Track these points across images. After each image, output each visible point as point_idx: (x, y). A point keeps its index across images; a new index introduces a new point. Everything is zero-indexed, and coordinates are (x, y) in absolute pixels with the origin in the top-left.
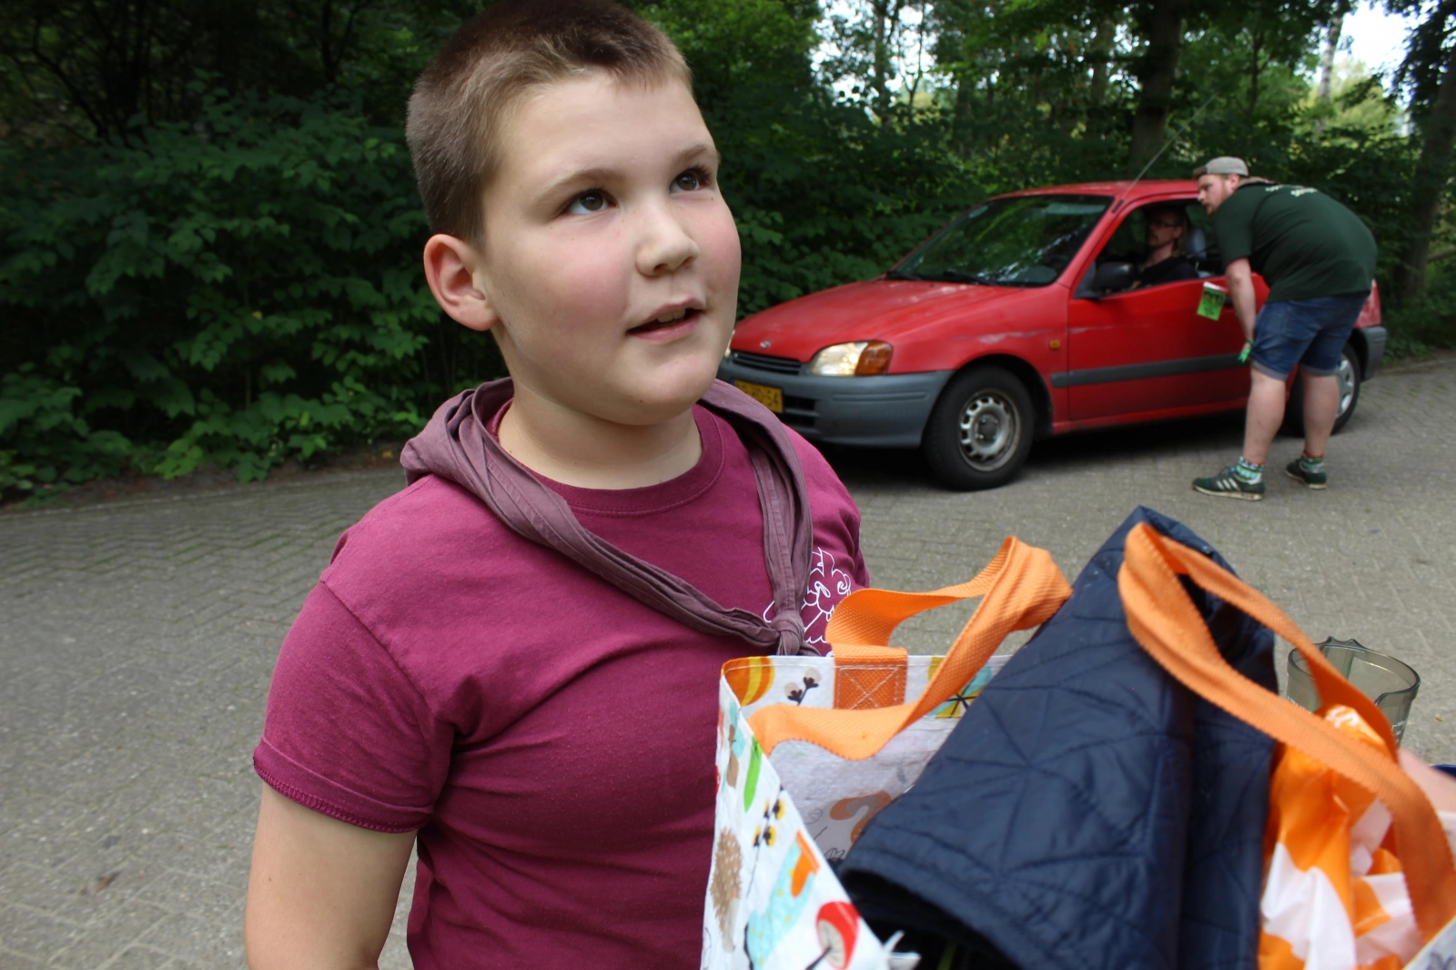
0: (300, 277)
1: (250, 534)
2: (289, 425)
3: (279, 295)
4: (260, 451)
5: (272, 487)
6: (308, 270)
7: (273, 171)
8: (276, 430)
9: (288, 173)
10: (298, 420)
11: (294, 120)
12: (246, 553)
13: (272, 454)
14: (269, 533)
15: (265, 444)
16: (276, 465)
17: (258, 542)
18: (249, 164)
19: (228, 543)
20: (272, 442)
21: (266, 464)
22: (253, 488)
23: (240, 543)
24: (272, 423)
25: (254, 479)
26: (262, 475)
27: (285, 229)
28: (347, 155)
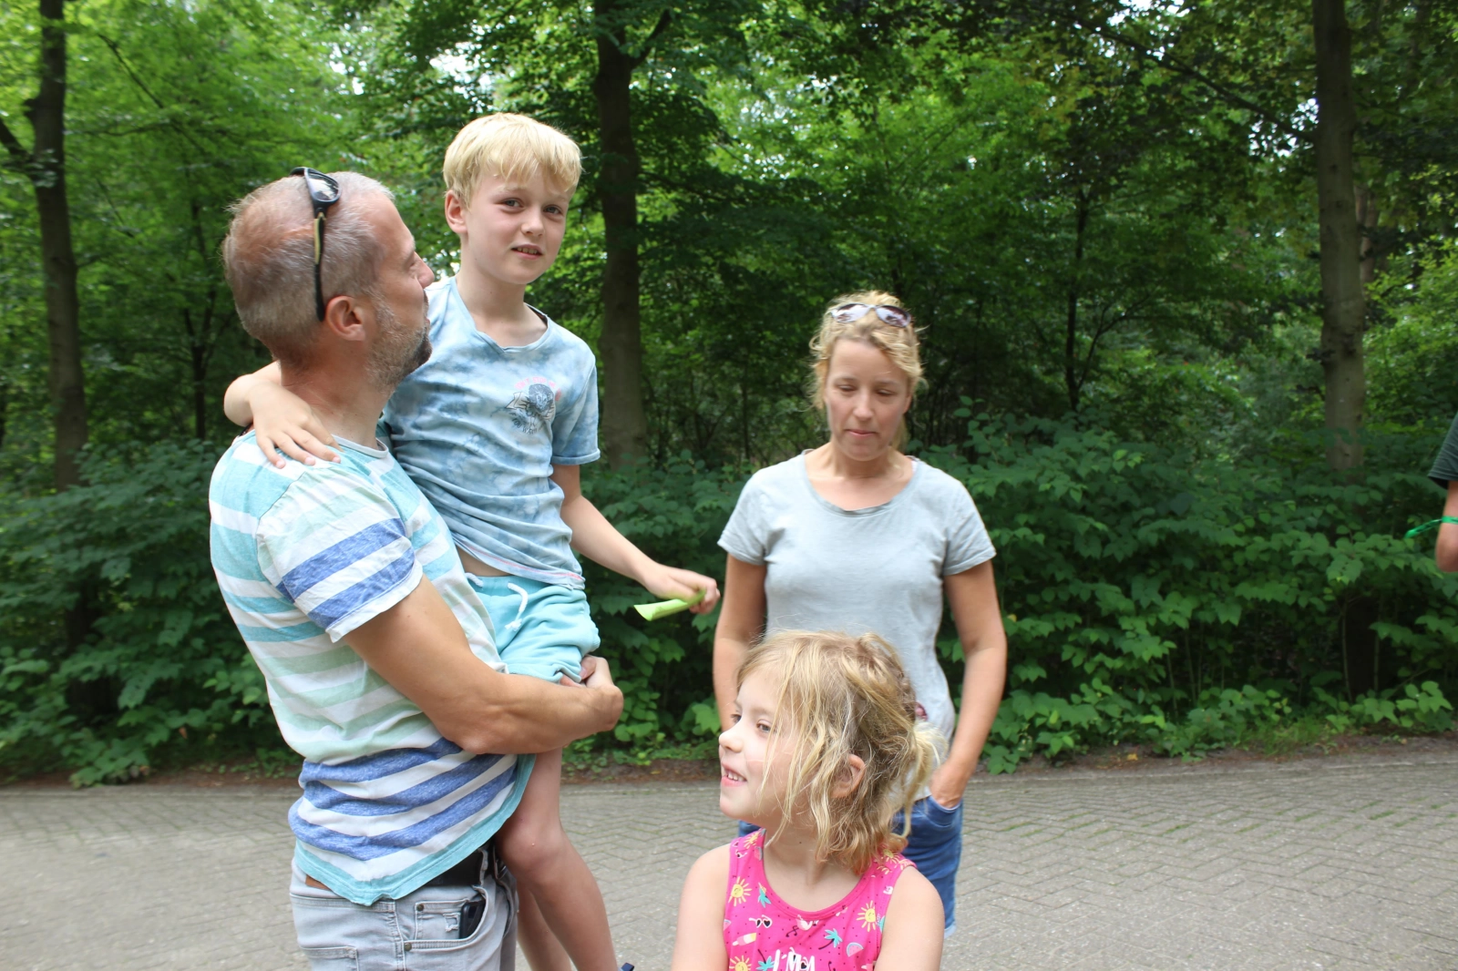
0: (1052, 582)
1: (1003, 820)
2: (1039, 722)
3: (1032, 599)
4: (1010, 746)
5: (1021, 780)
6: (1060, 577)
7: (1028, 485)
8: (1026, 726)
9: (1044, 487)
10: (1048, 718)
11: (1047, 439)
12: (1000, 836)
13: (1021, 749)
14: (1022, 820)
15: (1015, 739)
16: (1024, 760)
17: (1012, 828)
18: (1009, 480)
19: (983, 826)
20: (1021, 738)
21: (1015, 758)
22: (1004, 779)
23: (994, 827)
24: (1024, 720)
25: (1004, 772)
26: (1011, 768)
27: (1040, 538)
28: (1096, 468)
